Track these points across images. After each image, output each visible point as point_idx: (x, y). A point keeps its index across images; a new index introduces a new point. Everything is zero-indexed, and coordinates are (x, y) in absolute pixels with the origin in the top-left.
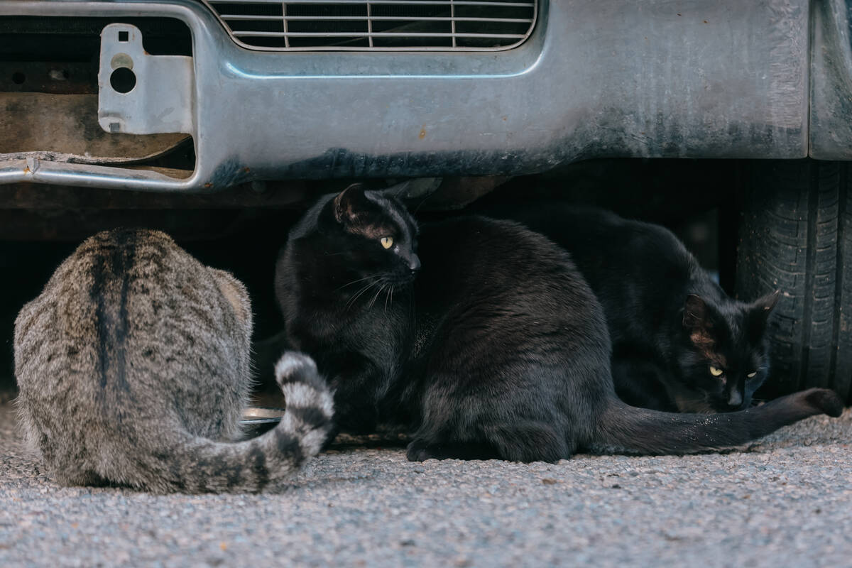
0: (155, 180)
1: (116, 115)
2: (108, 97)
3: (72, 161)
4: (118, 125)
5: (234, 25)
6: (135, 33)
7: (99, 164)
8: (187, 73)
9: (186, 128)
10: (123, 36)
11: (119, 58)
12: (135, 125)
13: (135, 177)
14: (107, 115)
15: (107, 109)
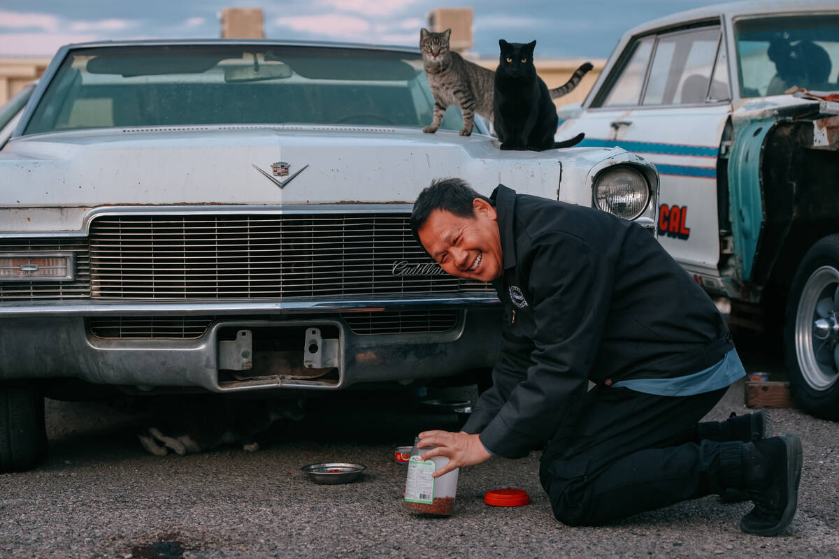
0: (324, 386)
1: (310, 361)
2: (308, 356)
3: (292, 379)
4: (311, 365)
5: (353, 326)
6: (318, 331)
7: (302, 379)
8: (337, 345)
9: (336, 365)
10: (314, 332)
11: (313, 341)
12: (317, 365)
13: (318, 385)
14: (307, 362)
15: (307, 360)
